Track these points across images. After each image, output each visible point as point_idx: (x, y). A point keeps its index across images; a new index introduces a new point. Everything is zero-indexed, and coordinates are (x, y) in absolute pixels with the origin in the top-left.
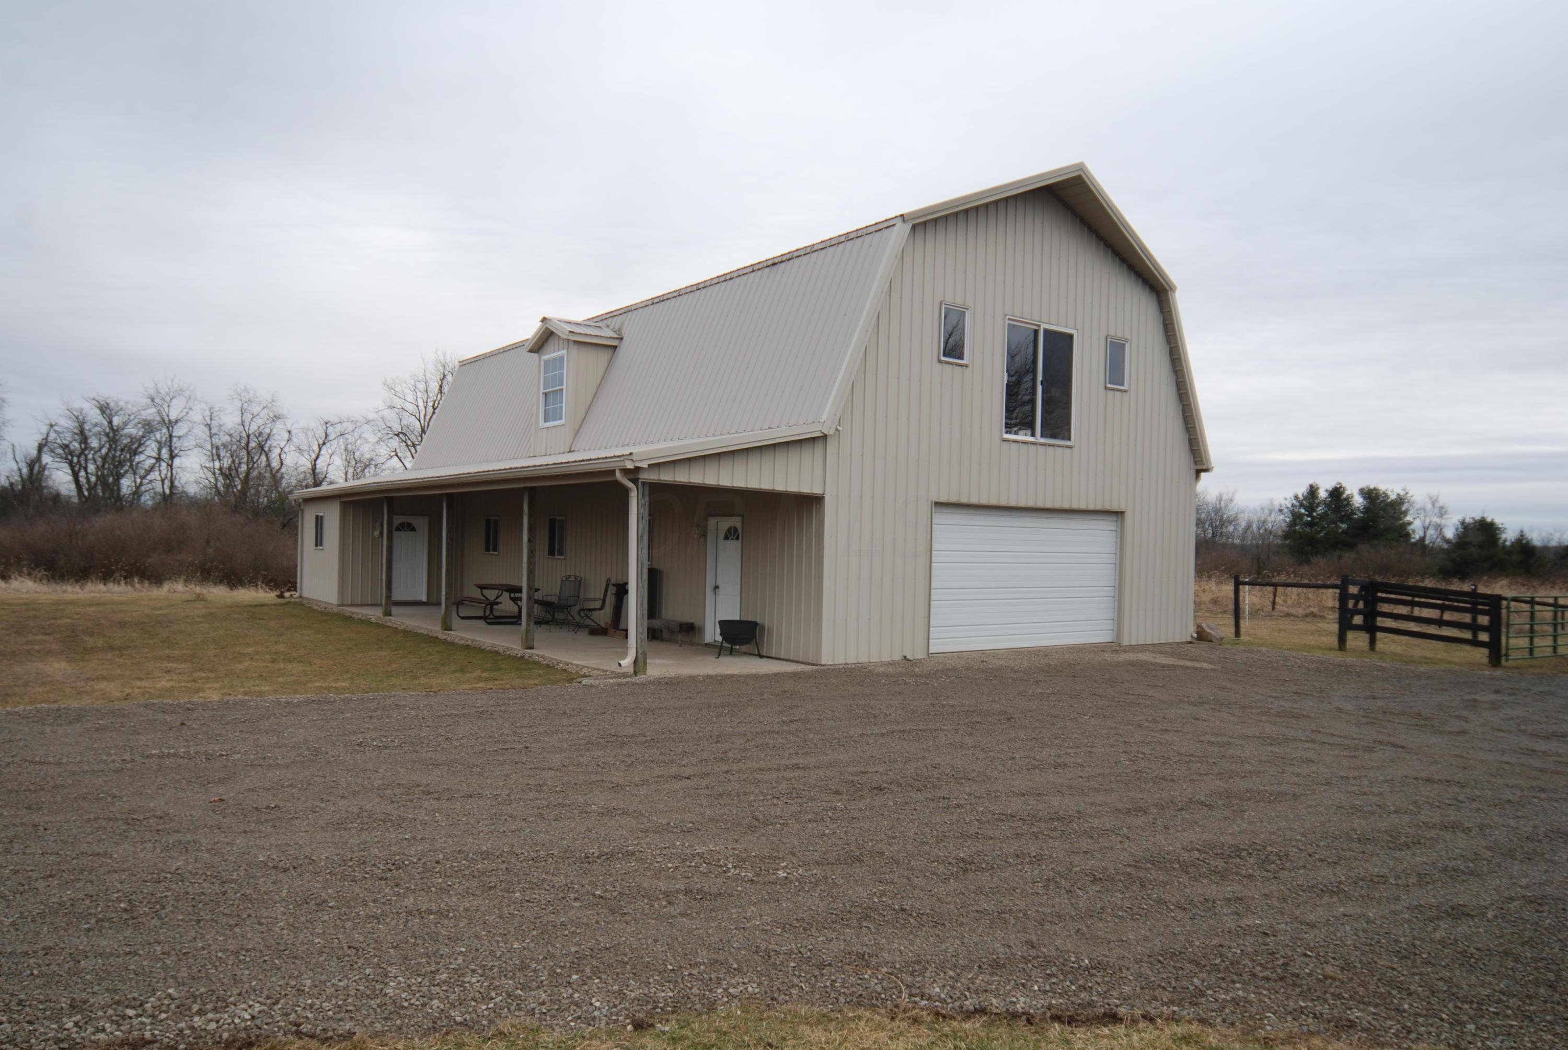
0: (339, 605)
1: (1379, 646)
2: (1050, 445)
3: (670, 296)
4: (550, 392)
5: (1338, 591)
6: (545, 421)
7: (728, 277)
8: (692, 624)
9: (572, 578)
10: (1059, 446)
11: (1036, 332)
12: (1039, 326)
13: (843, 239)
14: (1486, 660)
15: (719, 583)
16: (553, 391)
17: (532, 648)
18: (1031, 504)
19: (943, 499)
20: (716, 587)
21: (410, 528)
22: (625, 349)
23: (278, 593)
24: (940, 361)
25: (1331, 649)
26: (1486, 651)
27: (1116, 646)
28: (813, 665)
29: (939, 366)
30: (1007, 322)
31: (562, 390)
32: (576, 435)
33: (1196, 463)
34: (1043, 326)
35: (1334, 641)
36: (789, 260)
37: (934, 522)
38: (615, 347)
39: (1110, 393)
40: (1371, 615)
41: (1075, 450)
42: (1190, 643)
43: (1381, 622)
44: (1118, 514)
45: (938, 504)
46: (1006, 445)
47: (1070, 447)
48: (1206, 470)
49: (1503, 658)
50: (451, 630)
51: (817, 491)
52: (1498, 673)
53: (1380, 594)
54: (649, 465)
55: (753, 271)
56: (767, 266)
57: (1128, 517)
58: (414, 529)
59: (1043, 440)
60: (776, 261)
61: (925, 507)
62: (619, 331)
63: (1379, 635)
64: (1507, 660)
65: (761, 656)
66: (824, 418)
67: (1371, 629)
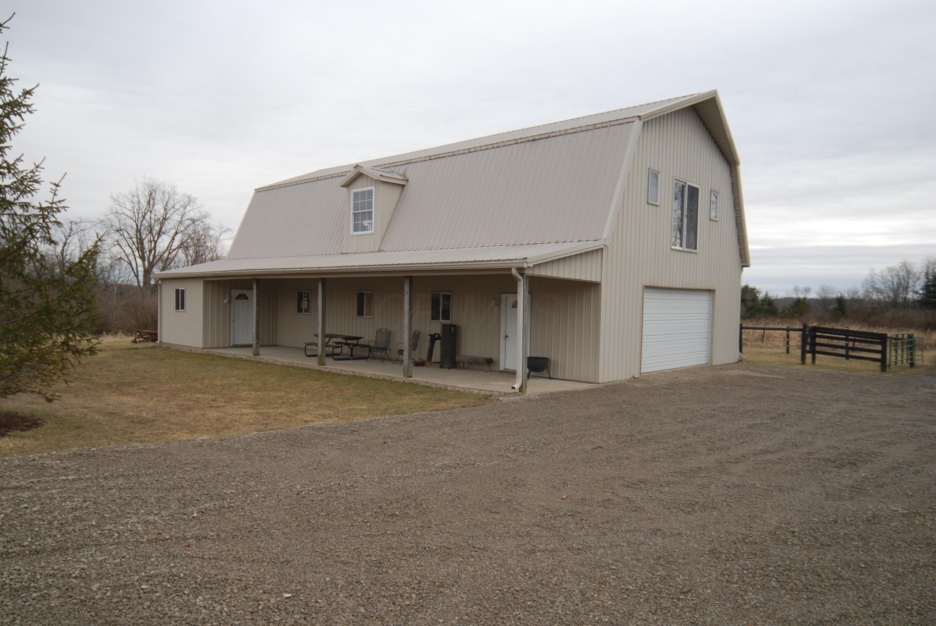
0: (203, 348)
1: (817, 362)
2: (690, 252)
3: (445, 155)
4: (359, 213)
5: (801, 332)
6: (355, 231)
7: (495, 146)
8: (492, 359)
9: (384, 330)
10: (693, 253)
11: (683, 187)
12: (686, 183)
13: (591, 127)
14: (879, 369)
15: (508, 334)
16: (362, 213)
17: (411, 377)
18: (681, 286)
19: (648, 284)
20: (507, 336)
21: (245, 297)
22: (410, 187)
23: (132, 338)
24: (648, 203)
25: (797, 364)
26: (879, 364)
27: (710, 366)
28: (592, 383)
29: (647, 205)
30: (675, 181)
31: (371, 212)
32: (382, 240)
33: (742, 262)
34: (688, 183)
35: (799, 361)
36: (546, 138)
37: (645, 297)
38: (404, 186)
39: (712, 222)
40: (814, 344)
41: (698, 254)
42: (737, 363)
43: (818, 348)
44: (711, 291)
45: (647, 287)
46: (672, 252)
47: (696, 253)
48: (748, 266)
49: (888, 368)
50: (325, 365)
51: (598, 280)
52: (885, 375)
53: (818, 334)
54: (534, 265)
55: (517, 143)
56: (528, 141)
57: (717, 292)
58: (247, 298)
59: (686, 250)
60: (536, 138)
61: (640, 288)
62: (404, 175)
63: (817, 355)
64: (890, 368)
65: (550, 378)
66: (605, 236)
67: (814, 352)
